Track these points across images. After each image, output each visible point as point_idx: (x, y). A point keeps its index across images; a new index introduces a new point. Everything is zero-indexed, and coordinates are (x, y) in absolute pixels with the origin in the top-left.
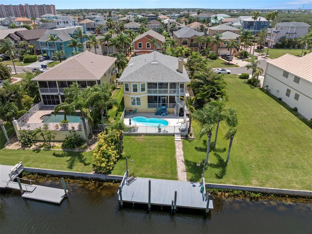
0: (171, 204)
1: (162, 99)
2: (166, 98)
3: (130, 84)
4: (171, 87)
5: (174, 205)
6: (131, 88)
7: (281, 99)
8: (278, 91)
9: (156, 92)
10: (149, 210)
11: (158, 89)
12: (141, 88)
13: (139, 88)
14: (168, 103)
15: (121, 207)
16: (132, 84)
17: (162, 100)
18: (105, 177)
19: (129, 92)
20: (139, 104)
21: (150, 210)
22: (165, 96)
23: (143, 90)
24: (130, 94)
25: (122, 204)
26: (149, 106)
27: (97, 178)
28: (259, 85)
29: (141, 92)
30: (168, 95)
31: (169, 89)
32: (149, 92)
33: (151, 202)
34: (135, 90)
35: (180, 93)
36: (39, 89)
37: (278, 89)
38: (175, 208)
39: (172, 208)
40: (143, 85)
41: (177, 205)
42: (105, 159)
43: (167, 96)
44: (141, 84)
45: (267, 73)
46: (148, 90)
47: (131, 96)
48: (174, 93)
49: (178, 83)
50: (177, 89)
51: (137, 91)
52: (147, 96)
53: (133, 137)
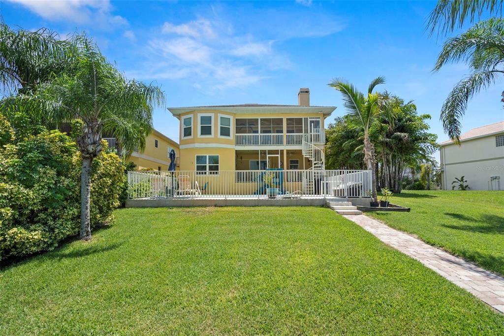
1: (269, 157)
2: (279, 156)
3: (194, 118)
4: (290, 130)
6: (197, 126)
8: (496, 178)
9: (255, 142)
11: (259, 134)
12: (219, 126)
13: (216, 127)
14: (285, 170)
16: (200, 115)
17: (269, 160)
19: (191, 137)
22: (276, 152)
23: (225, 132)
24: (193, 142)
26: (240, 178)
30: (285, 147)
31: (285, 134)
32: (239, 142)
34: (206, 130)
37: (493, 175)
40: (225, 121)
43: (282, 151)
44: (220, 115)
45: (446, 163)
46: (237, 137)
47: (197, 145)
48: (299, 142)
49: (306, 120)
50: (305, 133)
51: (210, 133)
52: (235, 151)
53: (174, 210)
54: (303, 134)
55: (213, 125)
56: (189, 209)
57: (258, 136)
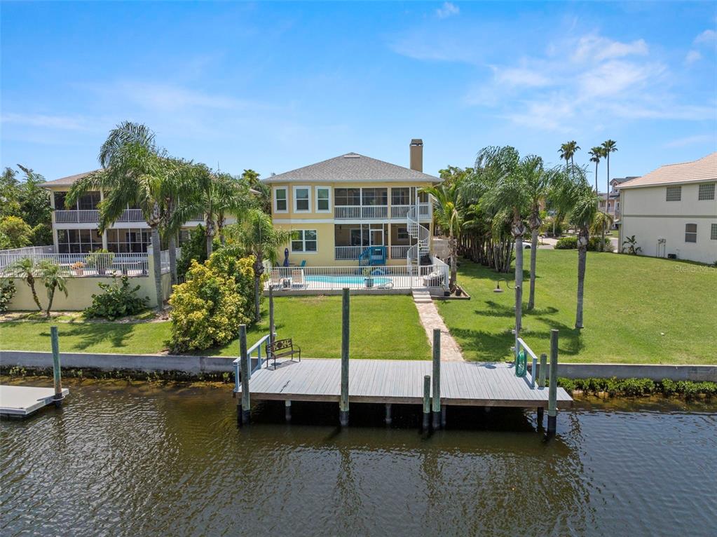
0: (420, 394)
1: (372, 232)
2: (383, 230)
3: (289, 190)
4: (395, 202)
5: (431, 396)
6: (292, 200)
7: (675, 255)
8: (662, 241)
9: (356, 214)
10: (344, 422)
11: (361, 206)
12: (317, 199)
13: (313, 201)
14: (390, 246)
15: (244, 418)
16: (295, 188)
17: (372, 235)
18: (199, 366)
19: (287, 212)
20: (311, 246)
21: (345, 427)
22: (379, 226)
23: (323, 205)
24: (288, 217)
25: (247, 406)
26: (340, 255)
27: (172, 372)
28: (609, 248)
29: (317, 211)
30: (389, 221)
31: (389, 206)
32: (338, 214)
33: (352, 392)
34: (303, 205)
35: (418, 216)
36: (53, 214)
37: (661, 237)
38: (436, 409)
39: (426, 410)
40: (323, 193)
41: (442, 396)
42: (204, 302)
43: (386, 225)
44: (317, 188)
45: (625, 214)
46: (336, 209)
47: (293, 221)
48: (404, 215)
49: (413, 189)
50: (412, 204)
51: (307, 208)
52: (334, 226)
53: (293, 299)
54: (410, 206)
55: (310, 199)
56: (305, 299)
57: (359, 208)
